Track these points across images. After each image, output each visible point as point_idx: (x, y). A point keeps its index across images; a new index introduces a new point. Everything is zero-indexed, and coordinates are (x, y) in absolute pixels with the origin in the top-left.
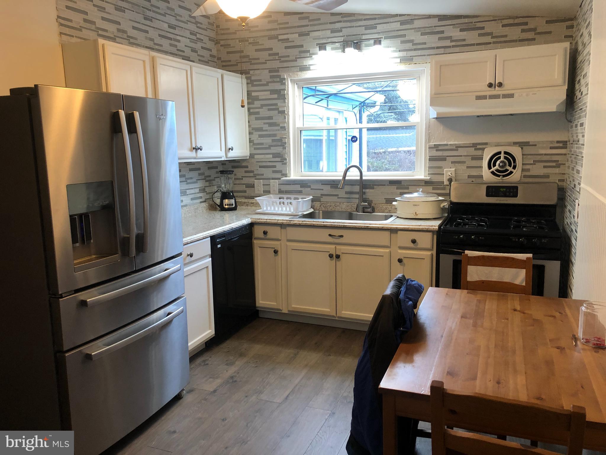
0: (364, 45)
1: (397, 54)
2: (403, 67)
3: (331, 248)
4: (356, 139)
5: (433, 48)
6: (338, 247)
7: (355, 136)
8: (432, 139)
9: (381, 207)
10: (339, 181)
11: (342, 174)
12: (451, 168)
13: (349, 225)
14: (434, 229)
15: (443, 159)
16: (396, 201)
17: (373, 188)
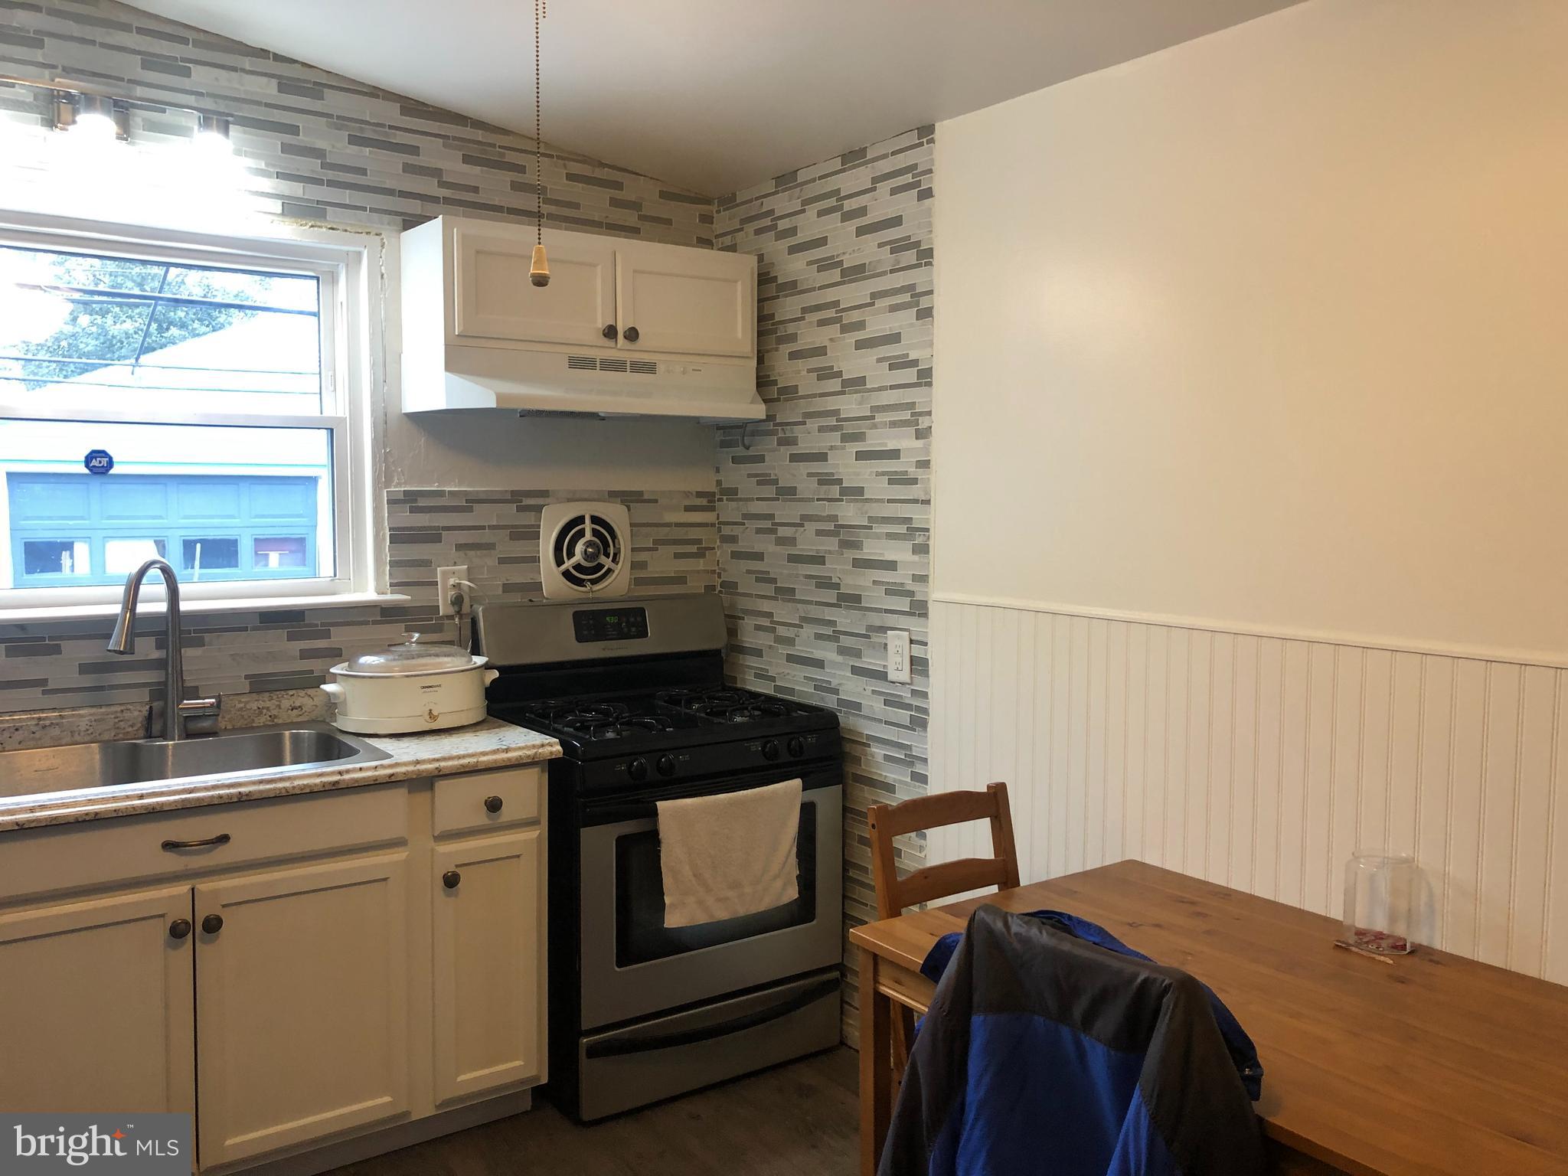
0: (139, 120)
1: (268, 184)
2: (288, 231)
4: (105, 461)
5: (390, 192)
7: (103, 452)
8: (395, 474)
9: (241, 709)
10: (109, 621)
11: (120, 591)
12: (455, 564)
13: (261, 792)
15: (432, 536)
16: (334, 679)
17: (200, 643)
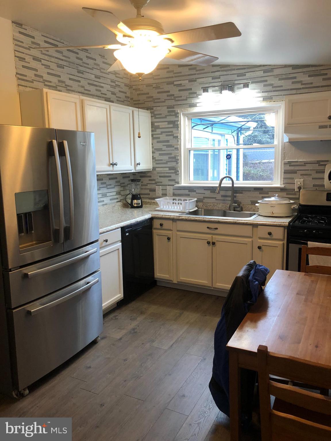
0: (236, 88)
1: (260, 95)
2: (264, 104)
3: (209, 237)
5: (288, 90)
6: (214, 236)
8: (286, 157)
9: (248, 207)
10: (216, 187)
11: (219, 182)
12: (300, 179)
13: (222, 221)
14: (285, 225)
15: (294, 172)
16: (258, 203)
17: (242, 193)
